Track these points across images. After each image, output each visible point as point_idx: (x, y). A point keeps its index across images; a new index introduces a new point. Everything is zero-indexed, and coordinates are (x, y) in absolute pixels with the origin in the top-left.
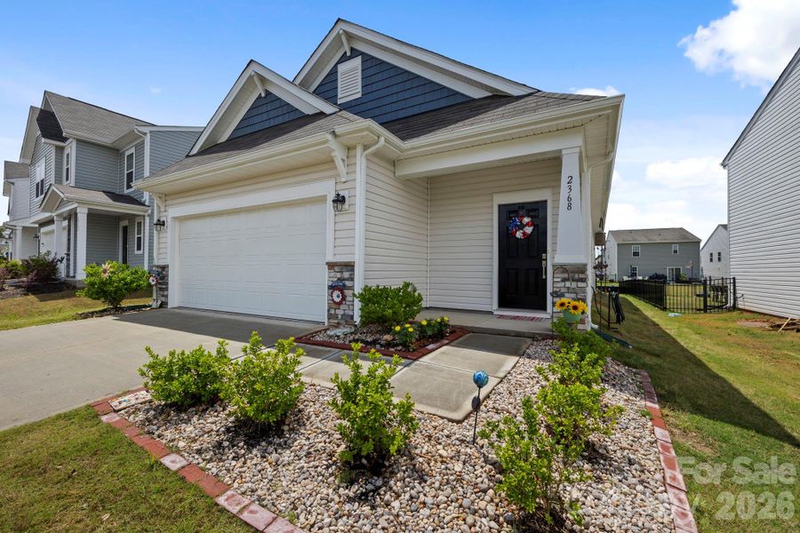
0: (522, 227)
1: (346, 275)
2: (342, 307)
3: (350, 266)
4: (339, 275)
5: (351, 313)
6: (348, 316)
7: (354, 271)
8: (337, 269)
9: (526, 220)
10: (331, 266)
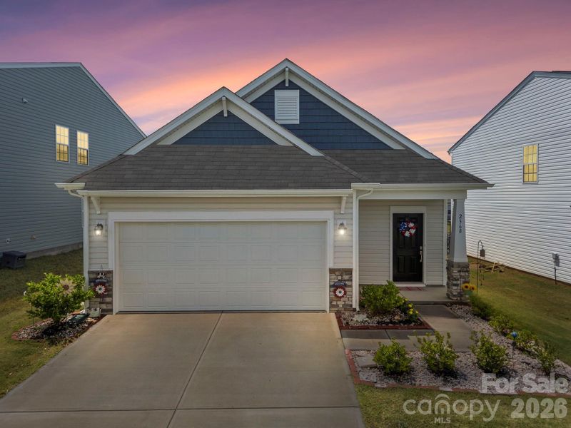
0: (408, 229)
1: (346, 277)
2: (342, 299)
3: (349, 272)
4: (340, 278)
5: (350, 303)
6: (347, 305)
7: (351, 274)
8: (337, 273)
9: (411, 225)
10: (332, 271)
